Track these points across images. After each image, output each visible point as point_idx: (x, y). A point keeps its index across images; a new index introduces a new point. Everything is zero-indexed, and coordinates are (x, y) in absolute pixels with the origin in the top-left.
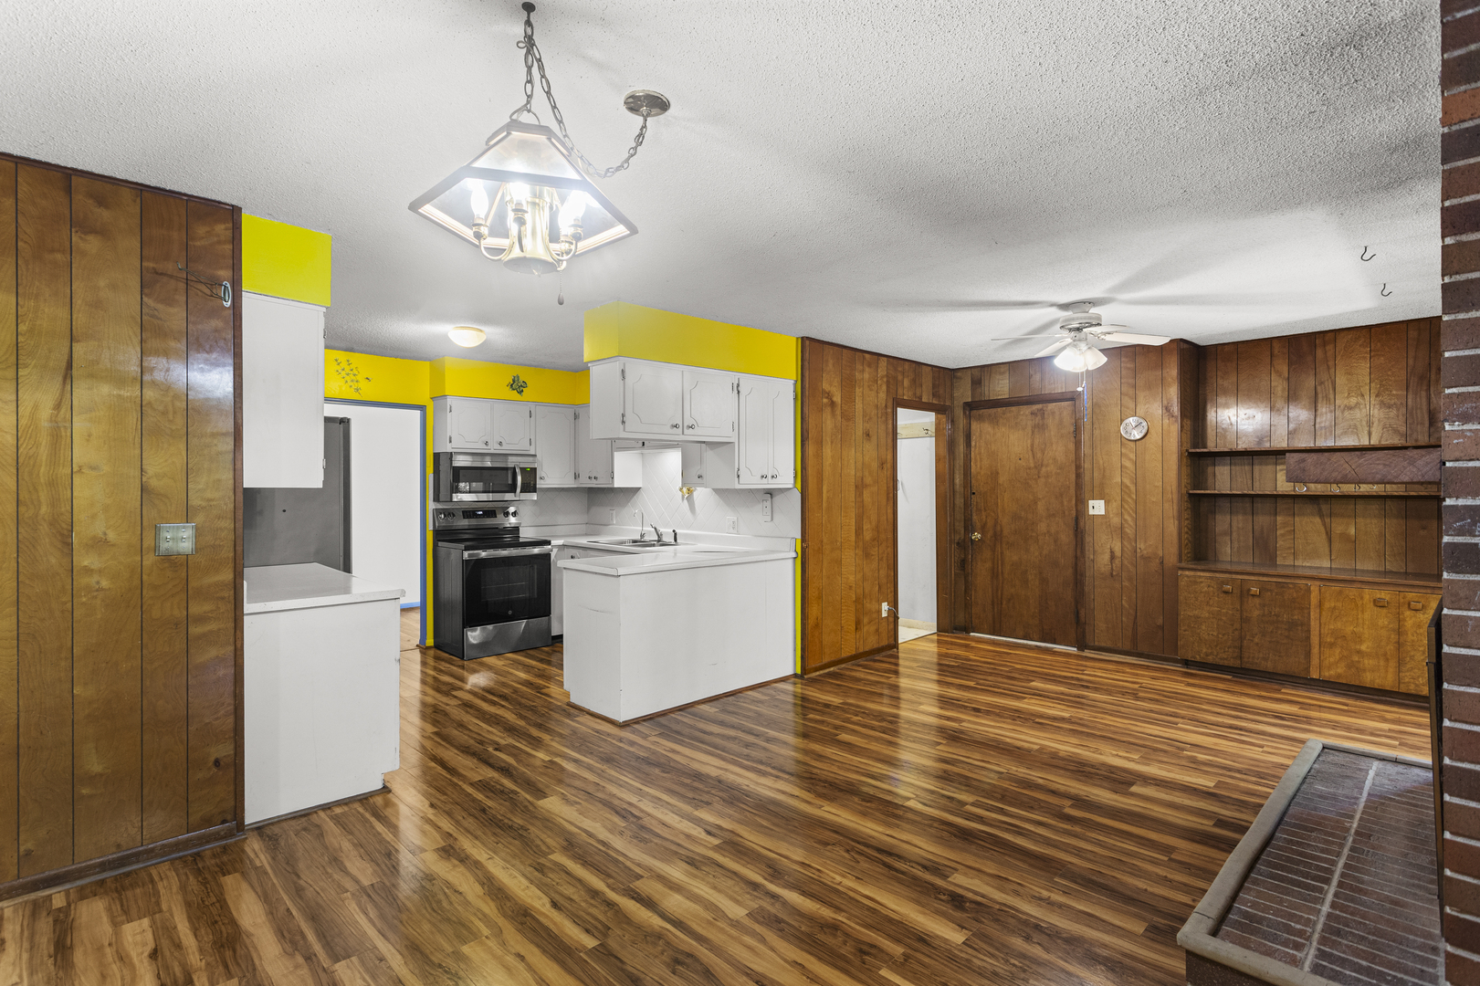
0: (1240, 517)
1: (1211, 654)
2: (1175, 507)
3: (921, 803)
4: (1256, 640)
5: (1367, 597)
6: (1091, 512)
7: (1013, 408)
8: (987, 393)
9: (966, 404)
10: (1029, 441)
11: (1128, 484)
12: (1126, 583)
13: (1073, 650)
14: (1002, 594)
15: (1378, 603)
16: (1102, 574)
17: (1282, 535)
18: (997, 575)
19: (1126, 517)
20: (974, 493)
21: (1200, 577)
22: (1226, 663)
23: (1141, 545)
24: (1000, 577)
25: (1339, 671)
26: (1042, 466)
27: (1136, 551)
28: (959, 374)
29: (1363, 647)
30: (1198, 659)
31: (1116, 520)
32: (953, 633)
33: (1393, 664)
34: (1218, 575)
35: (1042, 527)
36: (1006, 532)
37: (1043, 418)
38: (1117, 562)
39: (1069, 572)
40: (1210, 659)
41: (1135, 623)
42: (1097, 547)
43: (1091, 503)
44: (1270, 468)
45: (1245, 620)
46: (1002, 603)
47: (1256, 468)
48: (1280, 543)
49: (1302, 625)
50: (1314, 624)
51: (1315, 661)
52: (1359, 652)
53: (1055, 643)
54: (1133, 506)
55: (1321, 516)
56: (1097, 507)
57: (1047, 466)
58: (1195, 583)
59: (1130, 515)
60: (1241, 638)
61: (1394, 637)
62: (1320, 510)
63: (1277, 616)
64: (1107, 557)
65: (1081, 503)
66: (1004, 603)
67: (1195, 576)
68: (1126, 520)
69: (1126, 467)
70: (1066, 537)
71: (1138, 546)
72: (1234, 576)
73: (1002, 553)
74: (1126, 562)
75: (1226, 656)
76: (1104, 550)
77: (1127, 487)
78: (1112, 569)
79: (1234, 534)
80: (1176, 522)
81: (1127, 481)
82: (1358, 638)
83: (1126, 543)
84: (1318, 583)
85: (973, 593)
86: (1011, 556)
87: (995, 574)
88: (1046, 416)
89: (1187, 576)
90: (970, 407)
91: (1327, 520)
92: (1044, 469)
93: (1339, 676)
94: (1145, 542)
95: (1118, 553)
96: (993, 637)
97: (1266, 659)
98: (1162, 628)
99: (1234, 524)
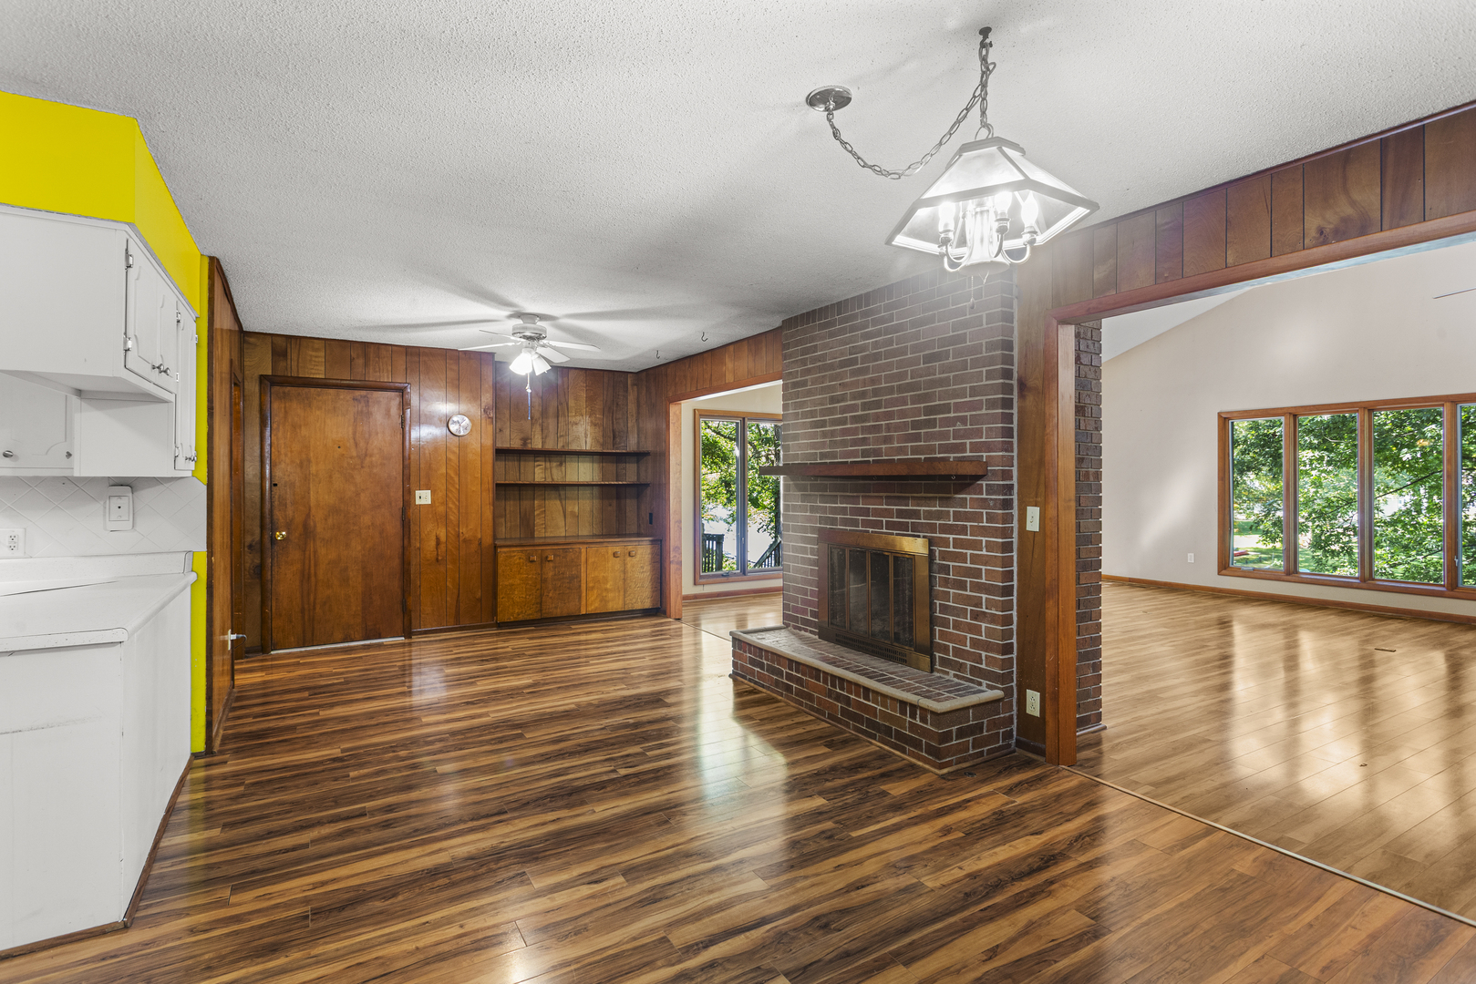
0: (512, 502)
1: (522, 612)
2: (491, 495)
4: (551, 595)
5: (610, 552)
6: (418, 502)
7: (331, 391)
8: (294, 367)
9: (262, 378)
10: (350, 429)
11: (453, 475)
12: (450, 566)
13: (401, 639)
14: (315, 599)
15: (615, 555)
16: (428, 560)
17: (538, 515)
18: (309, 578)
19: (451, 505)
20: (275, 485)
21: (514, 551)
22: (531, 617)
23: (463, 530)
24: (313, 579)
25: (597, 605)
26: (366, 455)
27: (459, 536)
28: (252, 340)
29: (608, 586)
30: (512, 619)
31: (441, 509)
32: (247, 657)
33: (622, 593)
34: (526, 548)
35: (366, 520)
36: (319, 529)
37: (367, 406)
38: (442, 547)
39: (396, 562)
40: (521, 617)
41: (458, 601)
42: (423, 536)
43: (418, 493)
44: (531, 464)
45: (544, 581)
46: (314, 609)
47: (522, 463)
48: (537, 521)
49: (577, 577)
50: (583, 575)
51: (583, 602)
52: (606, 590)
53: (380, 638)
54: (457, 495)
55: (560, 500)
56: (423, 497)
57: (371, 456)
58: (511, 557)
59: (454, 503)
60: (541, 596)
61: (622, 575)
62: (560, 495)
63: (563, 574)
64: (433, 543)
65: (408, 495)
66: (318, 607)
67: (510, 552)
68: (450, 508)
69: (450, 460)
70: (393, 528)
71: (461, 531)
72: (537, 548)
73: (315, 552)
74: (450, 547)
75: (530, 613)
76: (430, 535)
77: (452, 478)
78: (437, 554)
79: (508, 516)
80: (492, 508)
81: (452, 473)
82: (606, 580)
83: (449, 529)
84: (585, 546)
85: (274, 604)
86: (326, 554)
87: (305, 576)
88: (370, 404)
89: (505, 553)
90: (267, 382)
91: (564, 502)
92: (368, 459)
93: (596, 609)
94: (467, 526)
95: (443, 538)
96: (303, 649)
97: (556, 608)
98: (480, 600)
99: (508, 508)
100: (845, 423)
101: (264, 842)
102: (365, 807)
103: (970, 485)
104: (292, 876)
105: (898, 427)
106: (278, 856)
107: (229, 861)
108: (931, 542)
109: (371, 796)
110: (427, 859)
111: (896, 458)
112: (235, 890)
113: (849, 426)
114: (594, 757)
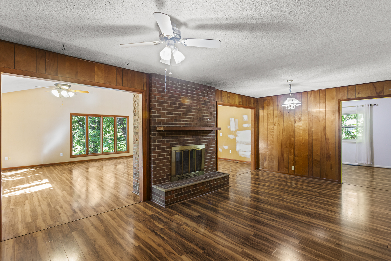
3: (258, 212)
100: (180, 115)
101: (376, 256)
102: (335, 246)
103: (211, 132)
104: (368, 240)
105: (196, 118)
106: (371, 248)
107: (388, 256)
108: (206, 145)
109: (330, 248)
110: (330, 225)
111: (182, 126)
112: (386, 246)
113: (181, 116)
114: (256, 218)
